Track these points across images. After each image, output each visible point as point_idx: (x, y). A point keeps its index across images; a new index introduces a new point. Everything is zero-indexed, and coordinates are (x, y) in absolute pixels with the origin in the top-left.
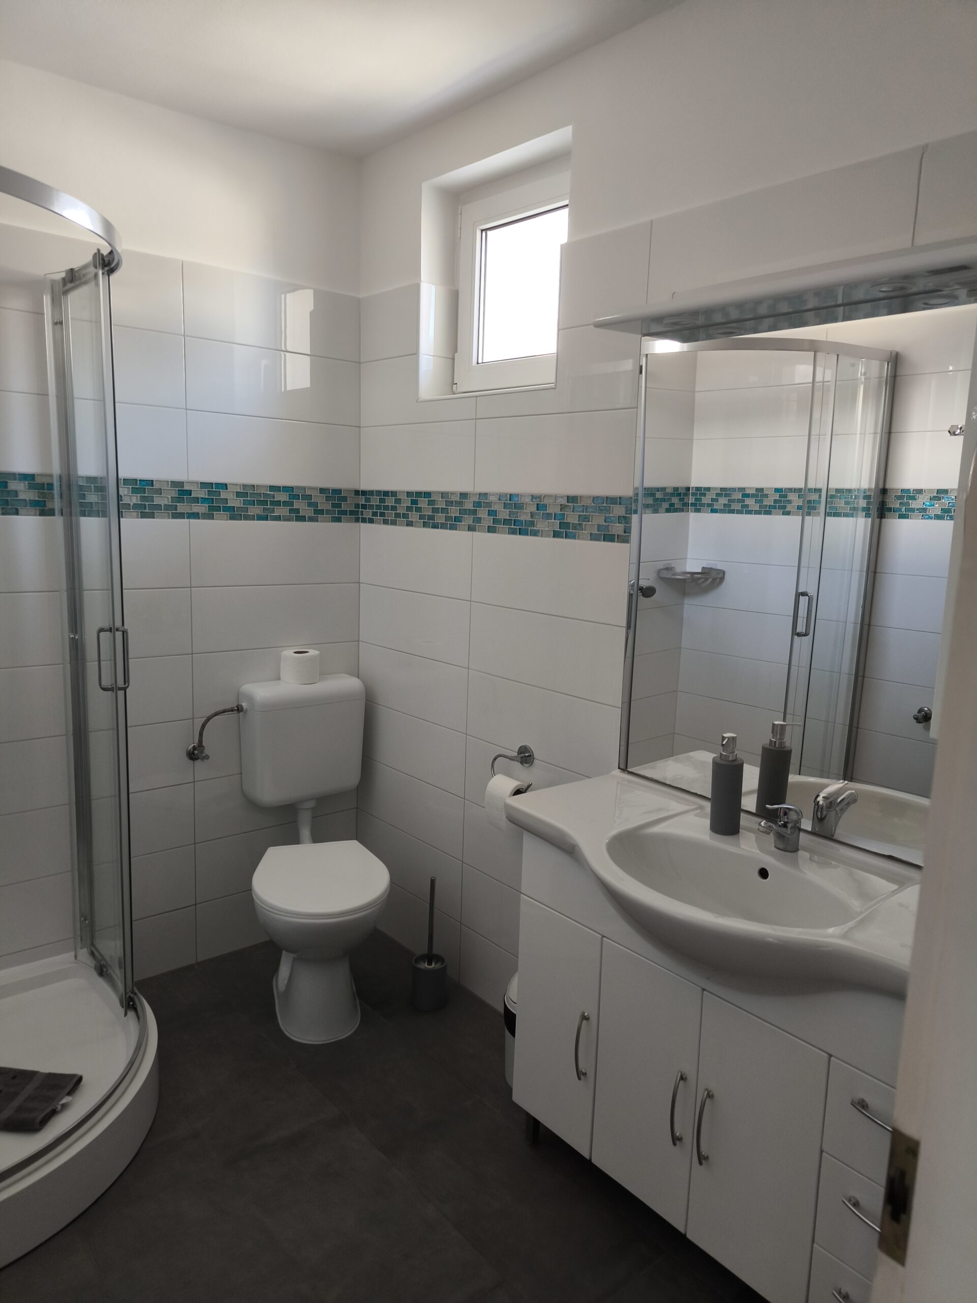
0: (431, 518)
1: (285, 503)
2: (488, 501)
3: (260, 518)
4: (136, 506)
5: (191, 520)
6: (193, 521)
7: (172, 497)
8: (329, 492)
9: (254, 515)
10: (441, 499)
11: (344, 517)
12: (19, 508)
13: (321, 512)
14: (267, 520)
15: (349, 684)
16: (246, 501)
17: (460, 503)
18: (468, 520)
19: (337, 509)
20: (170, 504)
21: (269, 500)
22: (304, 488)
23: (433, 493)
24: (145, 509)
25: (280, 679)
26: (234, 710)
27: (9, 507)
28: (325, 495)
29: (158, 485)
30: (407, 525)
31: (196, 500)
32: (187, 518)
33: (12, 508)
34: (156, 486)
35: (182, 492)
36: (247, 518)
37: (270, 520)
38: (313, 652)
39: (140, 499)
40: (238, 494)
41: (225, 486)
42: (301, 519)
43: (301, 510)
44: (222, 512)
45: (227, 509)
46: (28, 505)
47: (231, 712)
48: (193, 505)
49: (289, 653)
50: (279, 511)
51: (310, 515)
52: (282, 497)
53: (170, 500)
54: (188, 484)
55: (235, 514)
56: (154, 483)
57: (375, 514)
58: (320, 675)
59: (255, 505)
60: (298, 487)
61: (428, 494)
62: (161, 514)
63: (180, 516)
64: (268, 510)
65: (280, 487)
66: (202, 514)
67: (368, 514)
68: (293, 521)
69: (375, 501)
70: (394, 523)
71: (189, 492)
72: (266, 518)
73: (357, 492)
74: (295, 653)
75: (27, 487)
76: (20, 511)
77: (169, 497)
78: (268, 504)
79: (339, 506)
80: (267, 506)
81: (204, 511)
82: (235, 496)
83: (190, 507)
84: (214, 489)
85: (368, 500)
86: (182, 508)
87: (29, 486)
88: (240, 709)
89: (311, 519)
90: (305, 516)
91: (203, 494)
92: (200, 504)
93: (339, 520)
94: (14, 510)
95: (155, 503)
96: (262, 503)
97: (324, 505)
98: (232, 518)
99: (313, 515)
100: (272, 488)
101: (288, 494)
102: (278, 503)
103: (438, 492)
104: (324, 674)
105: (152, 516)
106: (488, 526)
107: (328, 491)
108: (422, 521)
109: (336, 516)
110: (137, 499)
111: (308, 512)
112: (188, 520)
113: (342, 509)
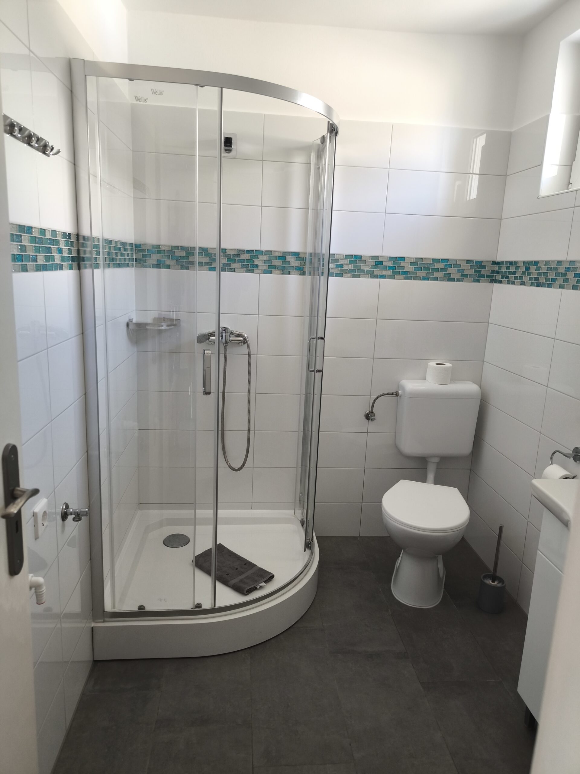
0: (537, 279)
1: (442, 270)
2: (575, 267)
3: (424, 279)
4: (351, 271)
5: (381, 279)
6: (382, 280)
7: (371, 266)
8: (474, 263)
9: (421, 277)
10: (544, 266)
11: (482, 279)
12: (290, 271)
13: (466, 276)
14: (429, 280)
15: (471, 387)
16: (416, 268)
17: (556, 269)
18: (560, 280)
19: (477, 274)
20: (370, 269)
21: (431, 268)
22: (456, 260)
23: (540, 262)
24: (356, 272)
25: (426, 379)
26: (394, 394)
27: (285, 270)
28: (470, 265)
29: (364, 259)
30: (521, 284)
31: (386, 267)
32: (379, 278)
33: (287, 271)
34: (363, 259)
35: (378, 262)
36: (416, 278)
37: (431, 280)
38: (448, 365)
39: (353, 267)
40: (412, 264)
41: (404, 259)
42: (451, 280)
43: (452, 275)
44: (400, 275)
45: (404, 273)
46: (295, 269)
47: (392, 395)
48: (383, 270)
49: (433, 364)
50: (437, 274)
51: (458, 278)
52: (441, 266)
53: (370, 267)
54: (382, 258)
55: (408, 276)
56: (362, 257)
57: (503, 277)
58: (451, 380)
59: (421, 271)
60: (451, 260)
61: (536, 263)
62: (364, 275)
63: (375, 276)
64: (430, 274)
65: (440, 259)
66: (388, 275)
67: (499, 277)
68: (446, 281)
69: (504, 268)
70: (513, 283)
71: (382, 263)
72: (428, 279)
73: (494, 263)
74: (437, 364)
75: (295, 260)
76: (291, 273)
77: (370, 265)
78: (430, 270)
79: (480, 272)
80: (430, 271)
81: (389, 274)
82: (410, 265)
83: (381, 271)
84: (397, 260)
85: (500, 268)
86: (377, 272)
87: (296, 259)
88: (397, 394)
89: (458, 280)
90: (455, 278)
91: (390, 264)
92: (387, 270)
93: (478, 281)
94: (288, 272)
95: (361, 269)
96: (425, 269)
97: (469, 271)
98: (407, 278)
99: (460, 278)
100: (434, 260)
101: (444, 264)
102: (437, 269)
103: (543, 261)
104: (453, 380)
105: (359, 276)
106: (573, 285)
107: (472, 262)
108: (530, 281)
109: (477, 278)
110: (352, 266)
111: (457, 275)
112: (379, 279)
113: (482, 274)
